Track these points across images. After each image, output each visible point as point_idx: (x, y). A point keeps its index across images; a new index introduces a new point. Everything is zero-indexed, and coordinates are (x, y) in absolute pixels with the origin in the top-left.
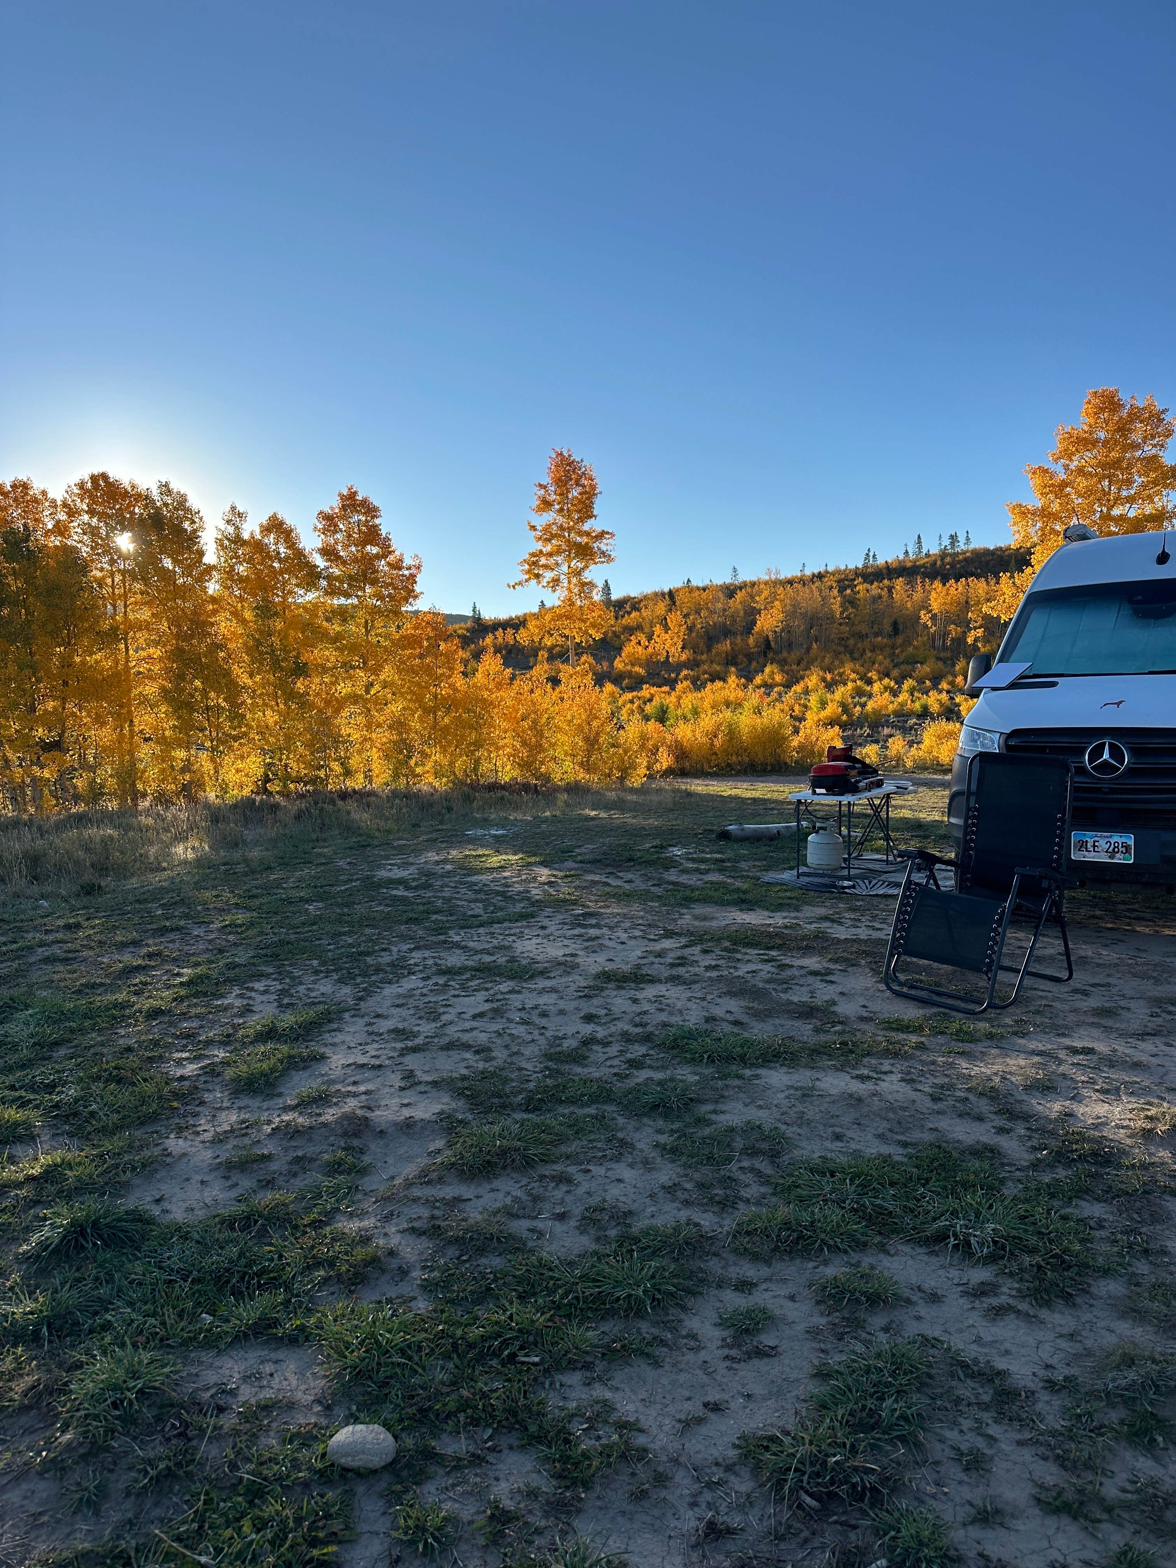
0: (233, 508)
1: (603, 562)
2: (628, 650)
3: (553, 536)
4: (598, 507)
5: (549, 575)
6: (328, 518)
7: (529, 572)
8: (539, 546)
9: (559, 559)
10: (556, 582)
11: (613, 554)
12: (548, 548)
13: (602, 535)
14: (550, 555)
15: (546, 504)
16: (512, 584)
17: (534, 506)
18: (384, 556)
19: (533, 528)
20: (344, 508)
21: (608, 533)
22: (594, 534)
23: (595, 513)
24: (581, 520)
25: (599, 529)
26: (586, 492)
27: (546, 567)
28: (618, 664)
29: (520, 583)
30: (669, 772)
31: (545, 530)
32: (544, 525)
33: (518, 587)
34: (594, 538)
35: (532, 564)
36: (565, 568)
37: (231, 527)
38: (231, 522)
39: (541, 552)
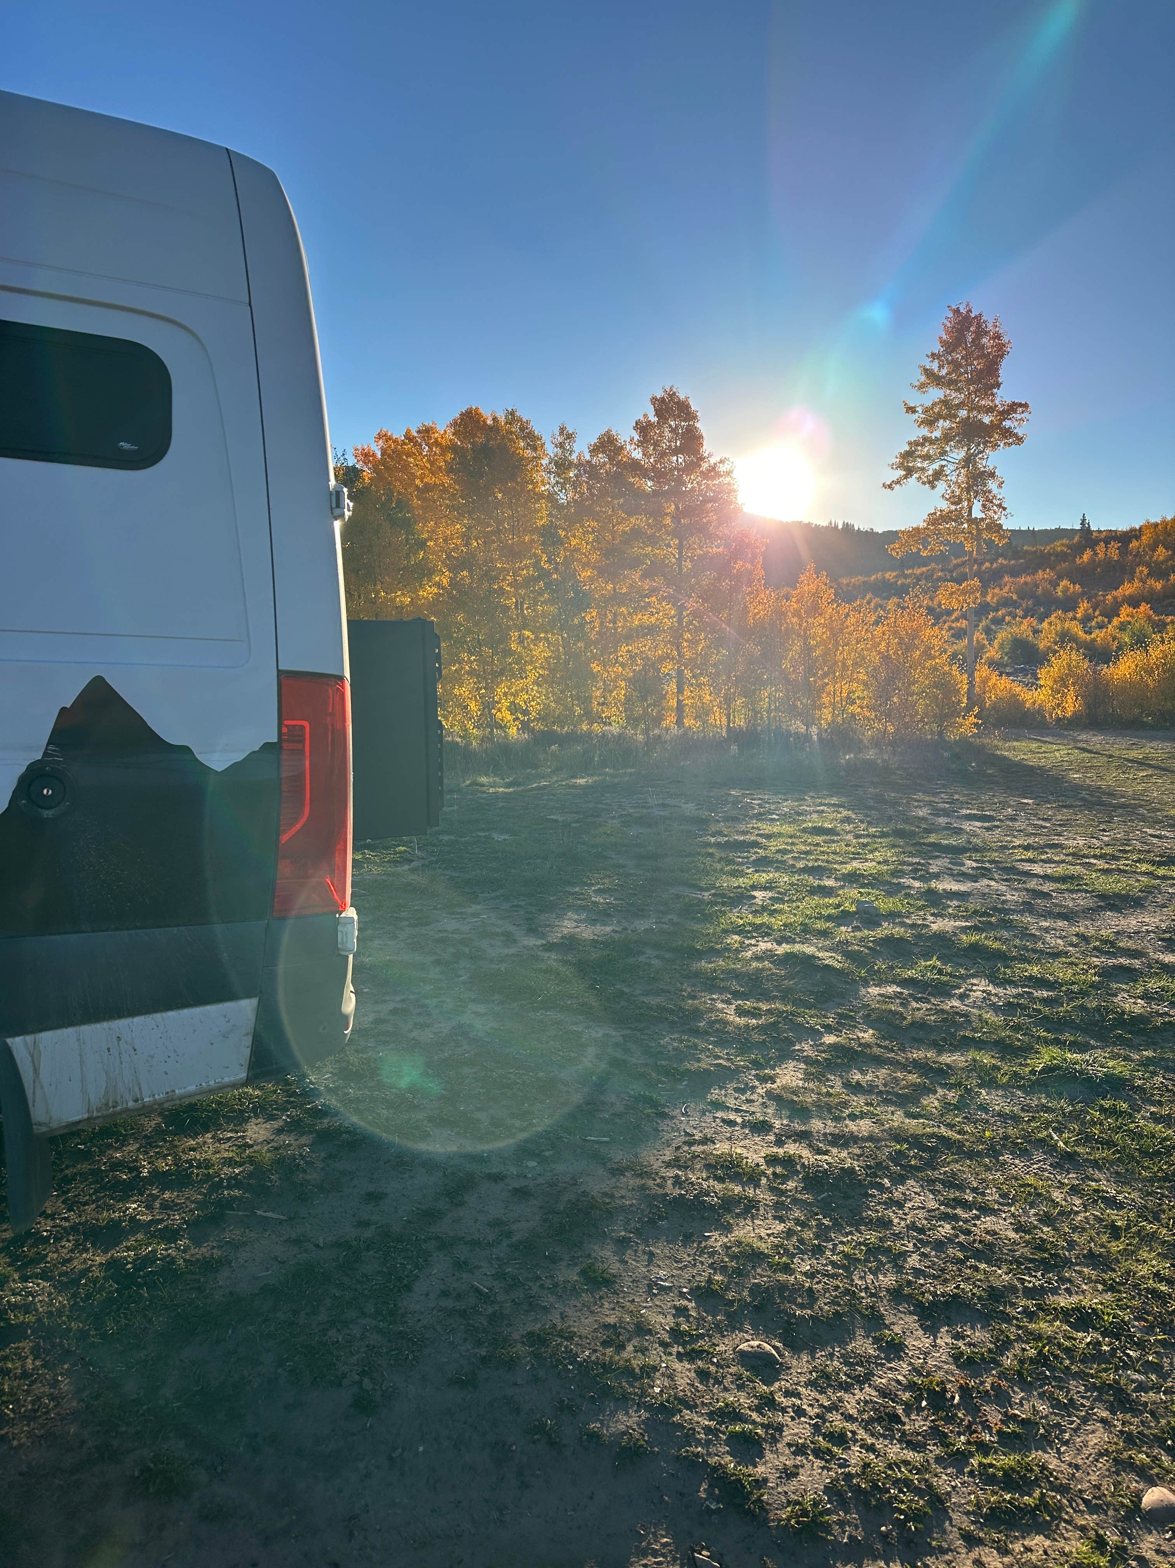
1: (1008, 445)
3: (939, 416)
4: (1003, 374)
5: (929, 468)
6: (644, 429)
7: (901, 466)
8: (922, 431)
9: (948, 446)
10: (938, 475)
11: (1024, 432)
12: (934, 434)
13: (1013, 407)
14: (938, 441)
15: (933, 378)
17: (917, 383)
18: (695, 464)
19: (912, 410)
21: (1021, 405)
22: (1002, 409)
23: (1002, 380)
24: (982, 392)
25: (1008, 402)
27: (926, 457)
31: (926, 411)
32: (929, 404)
33: (897, 487)
34: (1002, 413)
35: (908, 455)
36: (959, 454)
37: (559, 451)
38: (561, 445)
39: (925, 439)
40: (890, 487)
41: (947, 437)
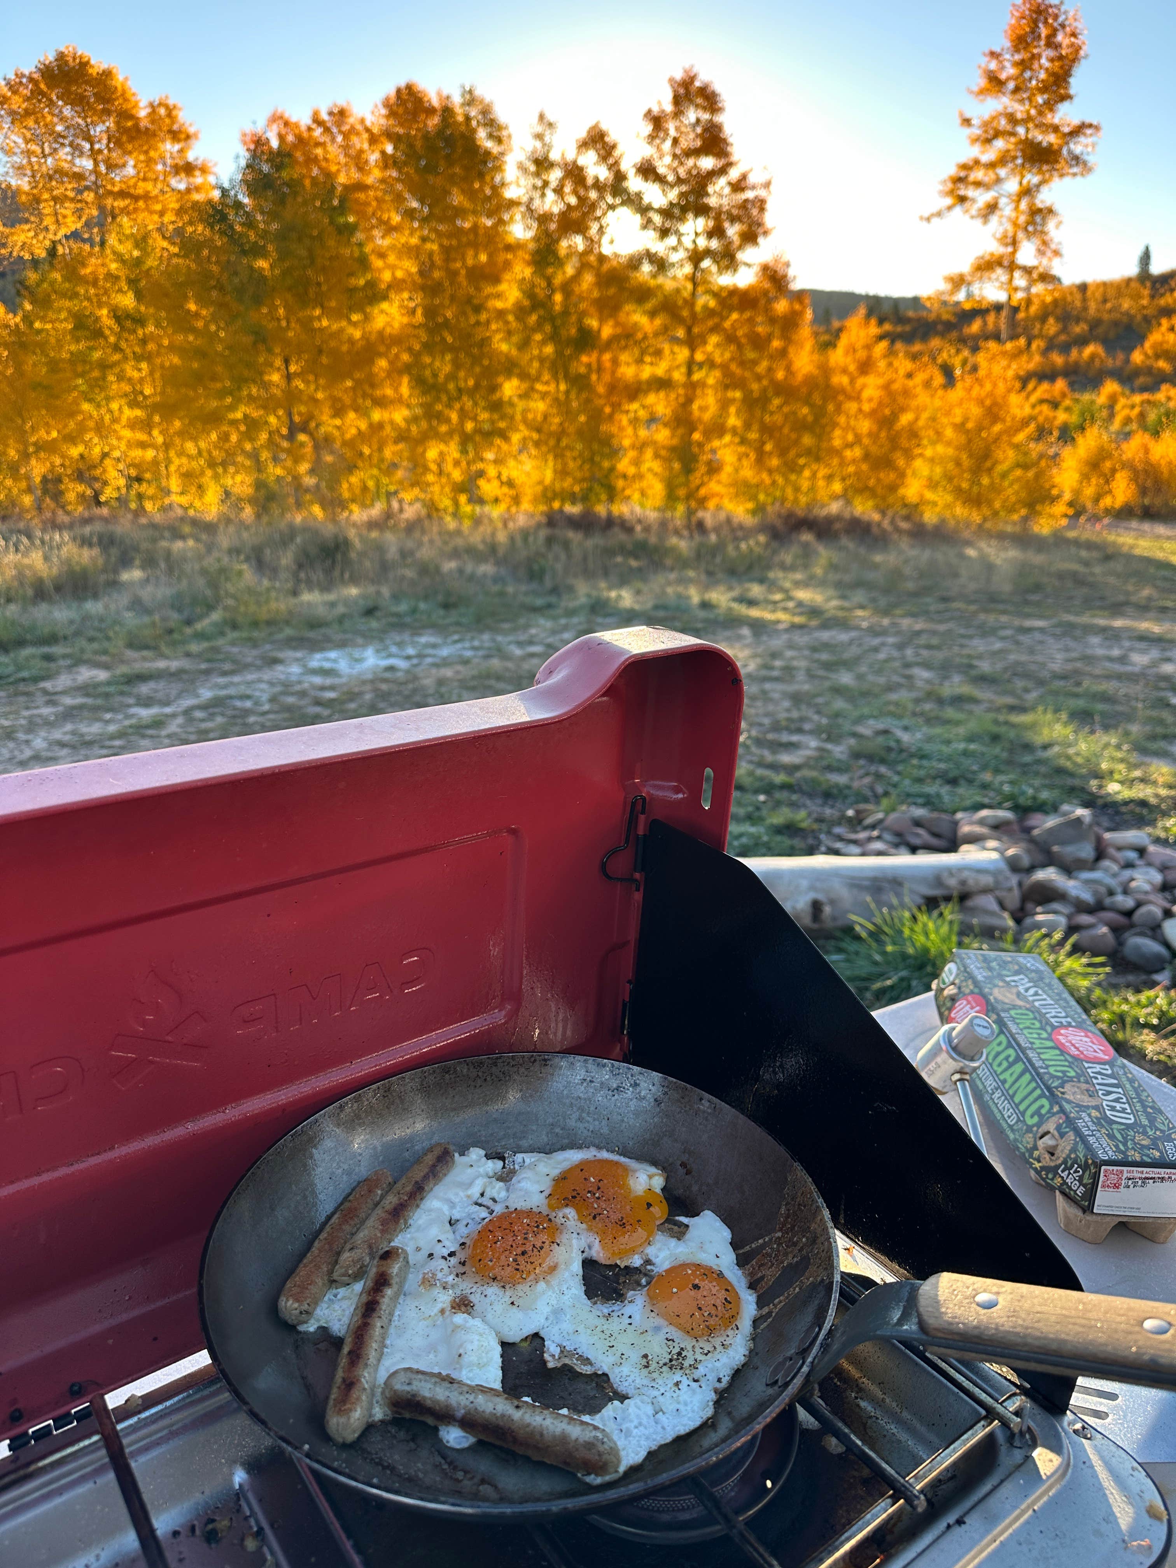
0: (542, 117)
1: (1075, 175)
2: (1155, 337)
3: (997, 134)
4: (1076, 83)
5: (982, 197)
6: (657, 121)
7: (951, 192)
8: (974, 152)
9: (1002, 172)
10: (992, 208)
11: (1091, 159)
12: (989, 155)
13: (1078, 131)
14: (992, 165)
15: (995, 82)
16: (926, 215)
17: (975, 89)
18: (722, 171)
19: (967, 122)
20: (677, 100)
21: (1090, 126)
22: (1066, 130)
23: (1072, 91)
24: (1050, 105)
25: (1076, 122)
26: (1061, 58)
27: (978, 184)
28: (1137, 357)
29: (939, 214)
30: (1124, 514)
31: (986, 125)
32: (987, 116)
33: (935, 220)
34: (1065, 135)
35: (959, 180)
36: (1012, 186)
37: (538, 144)
38: (539, 137)
39: (977, 162)
40: (928, 219)
41: (1003, 160)
